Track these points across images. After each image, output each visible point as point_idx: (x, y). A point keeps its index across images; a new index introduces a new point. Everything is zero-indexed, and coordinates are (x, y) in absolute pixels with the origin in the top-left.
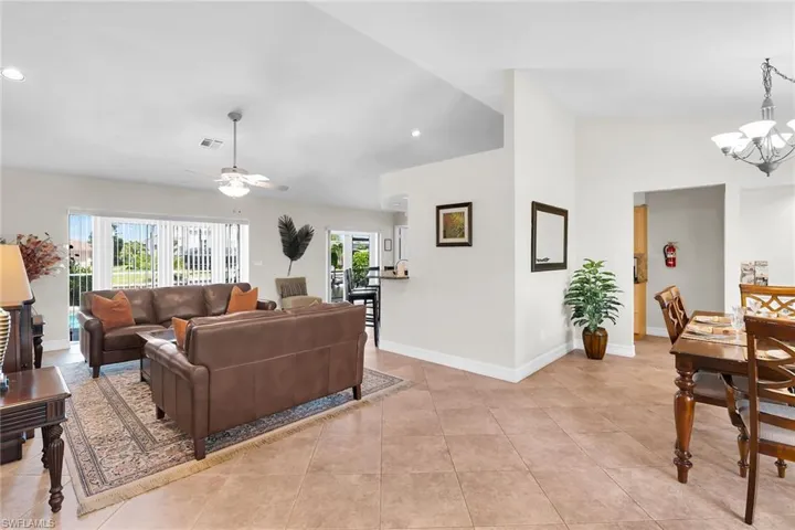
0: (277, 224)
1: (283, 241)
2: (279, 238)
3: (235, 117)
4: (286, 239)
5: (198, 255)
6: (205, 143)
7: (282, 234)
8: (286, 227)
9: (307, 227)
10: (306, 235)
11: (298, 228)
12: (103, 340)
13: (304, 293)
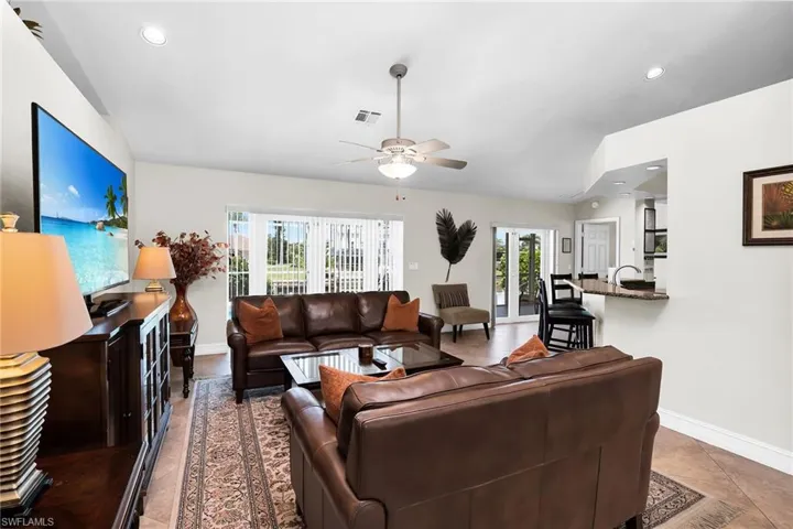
0: (434, 220)
1: (441, 240)
2: (437, 236)
3: (398, 72)
4: (445, 238)
5: (355, 256)
6: (361, 117)
7: (440, 231)
8: (445, 223)
9: (468, 223)
10: (468, 233)
11: (458, 224)
12: (247, 359)
13: (466, 303)
